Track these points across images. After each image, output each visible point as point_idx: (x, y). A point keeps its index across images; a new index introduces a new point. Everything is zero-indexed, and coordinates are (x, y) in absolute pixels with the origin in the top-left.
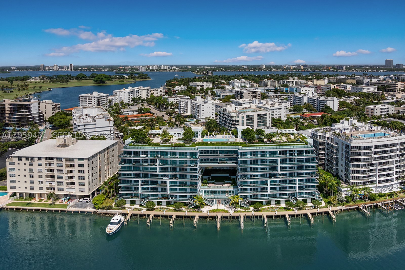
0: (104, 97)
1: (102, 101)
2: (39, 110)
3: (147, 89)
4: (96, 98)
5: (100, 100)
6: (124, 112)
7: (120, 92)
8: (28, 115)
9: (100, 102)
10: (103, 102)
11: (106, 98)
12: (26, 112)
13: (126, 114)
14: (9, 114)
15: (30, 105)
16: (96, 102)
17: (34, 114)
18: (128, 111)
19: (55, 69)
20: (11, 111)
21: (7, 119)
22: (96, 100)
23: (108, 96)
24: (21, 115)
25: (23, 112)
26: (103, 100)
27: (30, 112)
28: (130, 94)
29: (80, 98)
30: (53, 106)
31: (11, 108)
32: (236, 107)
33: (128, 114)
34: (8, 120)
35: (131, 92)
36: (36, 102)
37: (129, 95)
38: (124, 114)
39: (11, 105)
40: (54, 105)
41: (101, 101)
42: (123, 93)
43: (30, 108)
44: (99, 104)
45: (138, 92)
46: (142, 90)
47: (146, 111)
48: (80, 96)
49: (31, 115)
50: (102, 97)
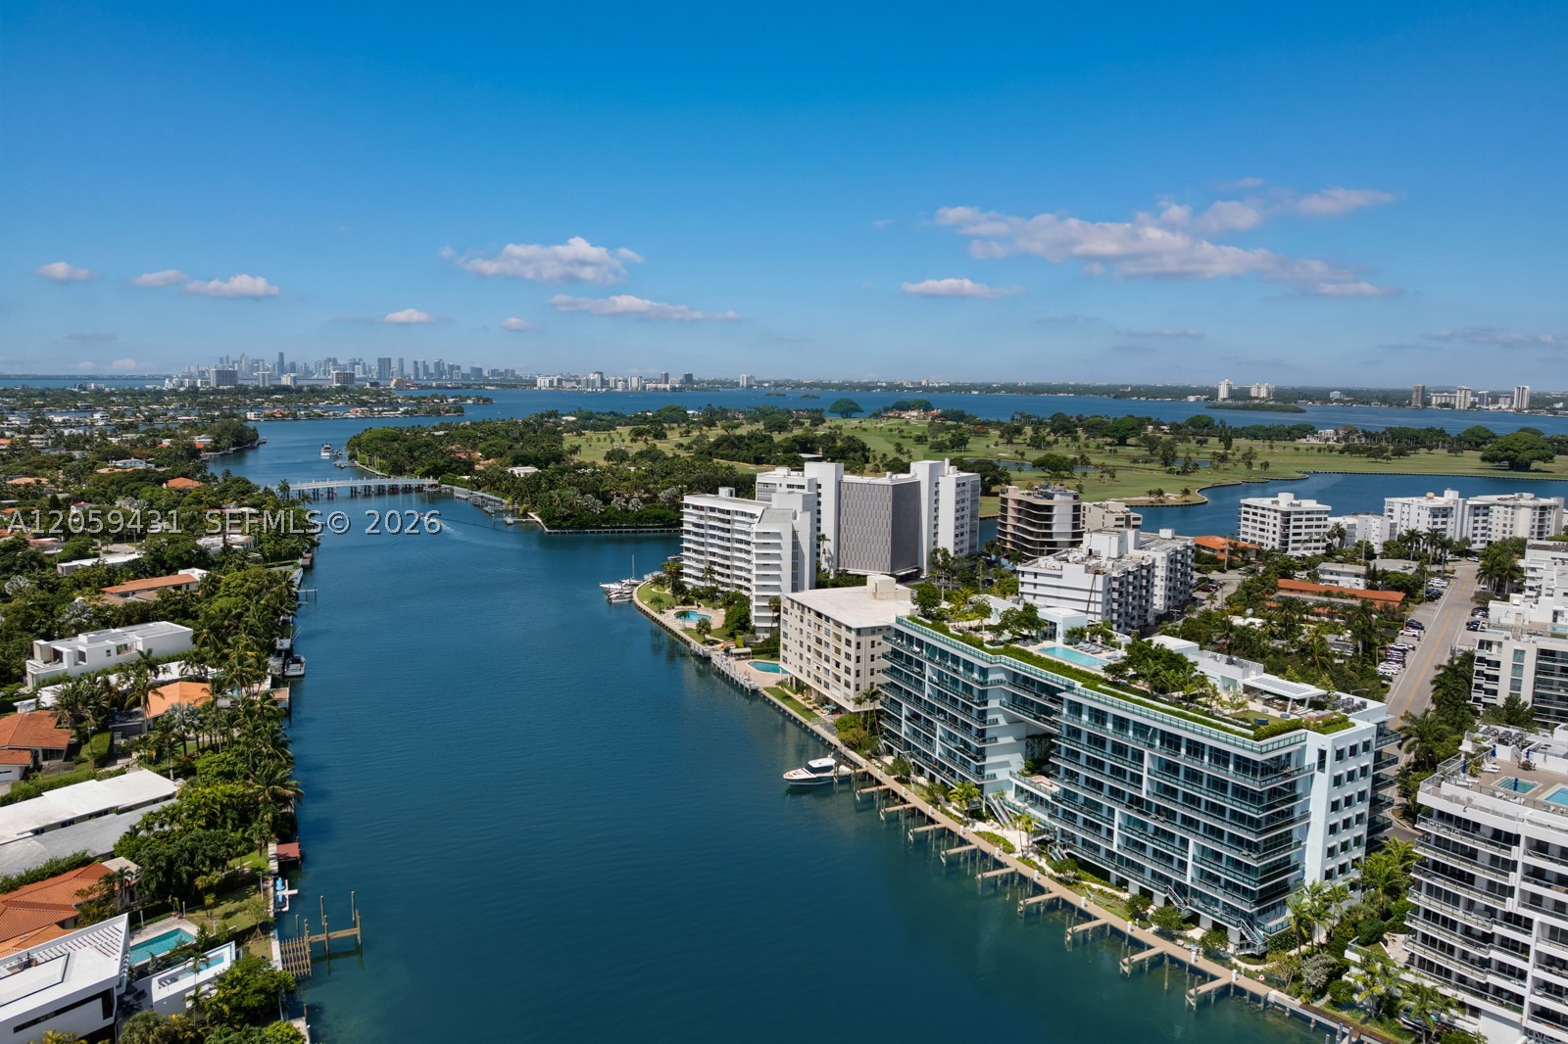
0: (1308, 513)
1: (1300, 527)
2: (1075, 526)
3: (1543, 508)
4: (1278, 515)
5: (1292, 524)
6: (1323, 572)
7: (1404, 504)
8: (1044, 535)
9: (1292, 531)
10: (1303, 531)
11: (1319, 519)
12: (1040, 526)
13: (1331, 581)
14: (1014, 526)
15: (1050, 508)
16: (1278, 529)
17: (1060, 534)
18: (1338, 574)
19: (1462, 401)
20: (1019, 520)
21: (1009, 538)
22: (1278, 522)
23: (1326, 512)
24: (1031, 533)
25: (1033, 525)
26: (1304, 523)
27: (1049, 527)
28: (1436, 516)
29: (1243, 509)
30: (1117, 519)
31: (1019, 511)
32: (1556, 613)
33: (1337, 582)
34: (1012, 542)
35: (1445, 509)
36: (1067, 502)
37: (1431, 520)
38: (1323, 581)
39: (1019, 502)
40: (1122, 519)
41: (1295, 527)
42: (1414, 510)
43: (1049, 518)
44: (1287, 536)
45: (1481, 511)
46: (1513, 507)
47: (1393, 583)
48: (1243, 501)
49: (1050, 535)
50: (1301, 513)
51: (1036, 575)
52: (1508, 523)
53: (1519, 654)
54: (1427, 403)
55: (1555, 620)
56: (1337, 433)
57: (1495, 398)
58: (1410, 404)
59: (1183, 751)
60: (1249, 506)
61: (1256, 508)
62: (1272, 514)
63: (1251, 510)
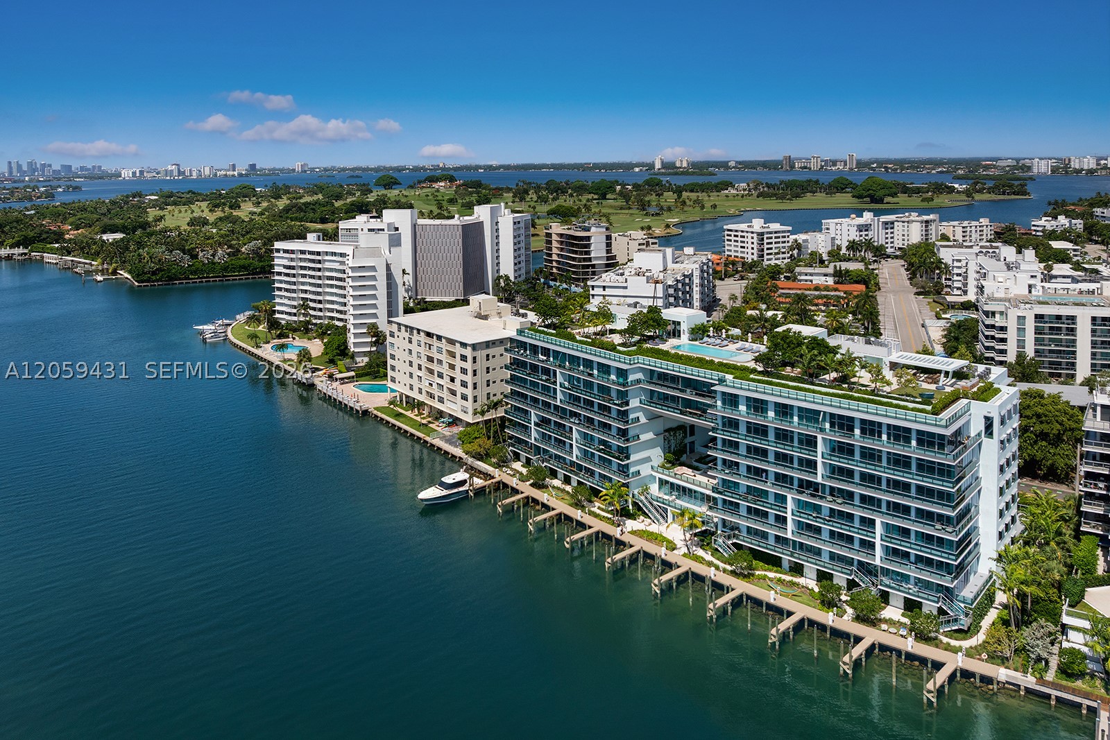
0: (776, 232)
1: (771, 243)
2: (608, 251)
3: (927, 222)
4: (755, 235)
5: (766, 241)
6: (800, 274)
7: (837, 224)
8: (585, 260)
9: (766, 246)
10: (773, 246)
11: (784, 237)
12: (581, 253)
13: (806, 281)
14: (558, 255)
15: (588, 238)
16: (755, 246)
17: (597, 258)
18: (811, 275)
19: (814, 165)
20: (562, 250)
21: (554, 264)
22: (755, 240)
23: (789, 231)
24: (574, 259)
25: (576, 252)
26: (773, 240)
27: (588, 253)
28: (861, 231)
29: (726, 232)
30: (639, 245)
31: (561, 243)
32: (1030, 286)
33: (811, 281)
34: (557, 268)
35: (866, 225)
36: (601, 233)
37: (858, 233)
38: (800, 281)
39: (561, 235)
40: (643, 244)
41: (768, 244)
42: (845, 227)
43: (588, 246)
44: (763, 250)
45: (889, 226)
46: (908, 222)
47: (855, 279)
48: (725, 227)
49: (590, 259)
50: (771, 233)
51: (604, 288)
52: (906, 233)
53: (1021, 319)
54: (792, 167)
55: (1030, 292)
56: (749, 186)
57: (834, 163)
58: (782, 168)
59: (857, 432)
60: (731, 230)
61: (736, 231)
62: (750, 235)
63: (733, 233)
